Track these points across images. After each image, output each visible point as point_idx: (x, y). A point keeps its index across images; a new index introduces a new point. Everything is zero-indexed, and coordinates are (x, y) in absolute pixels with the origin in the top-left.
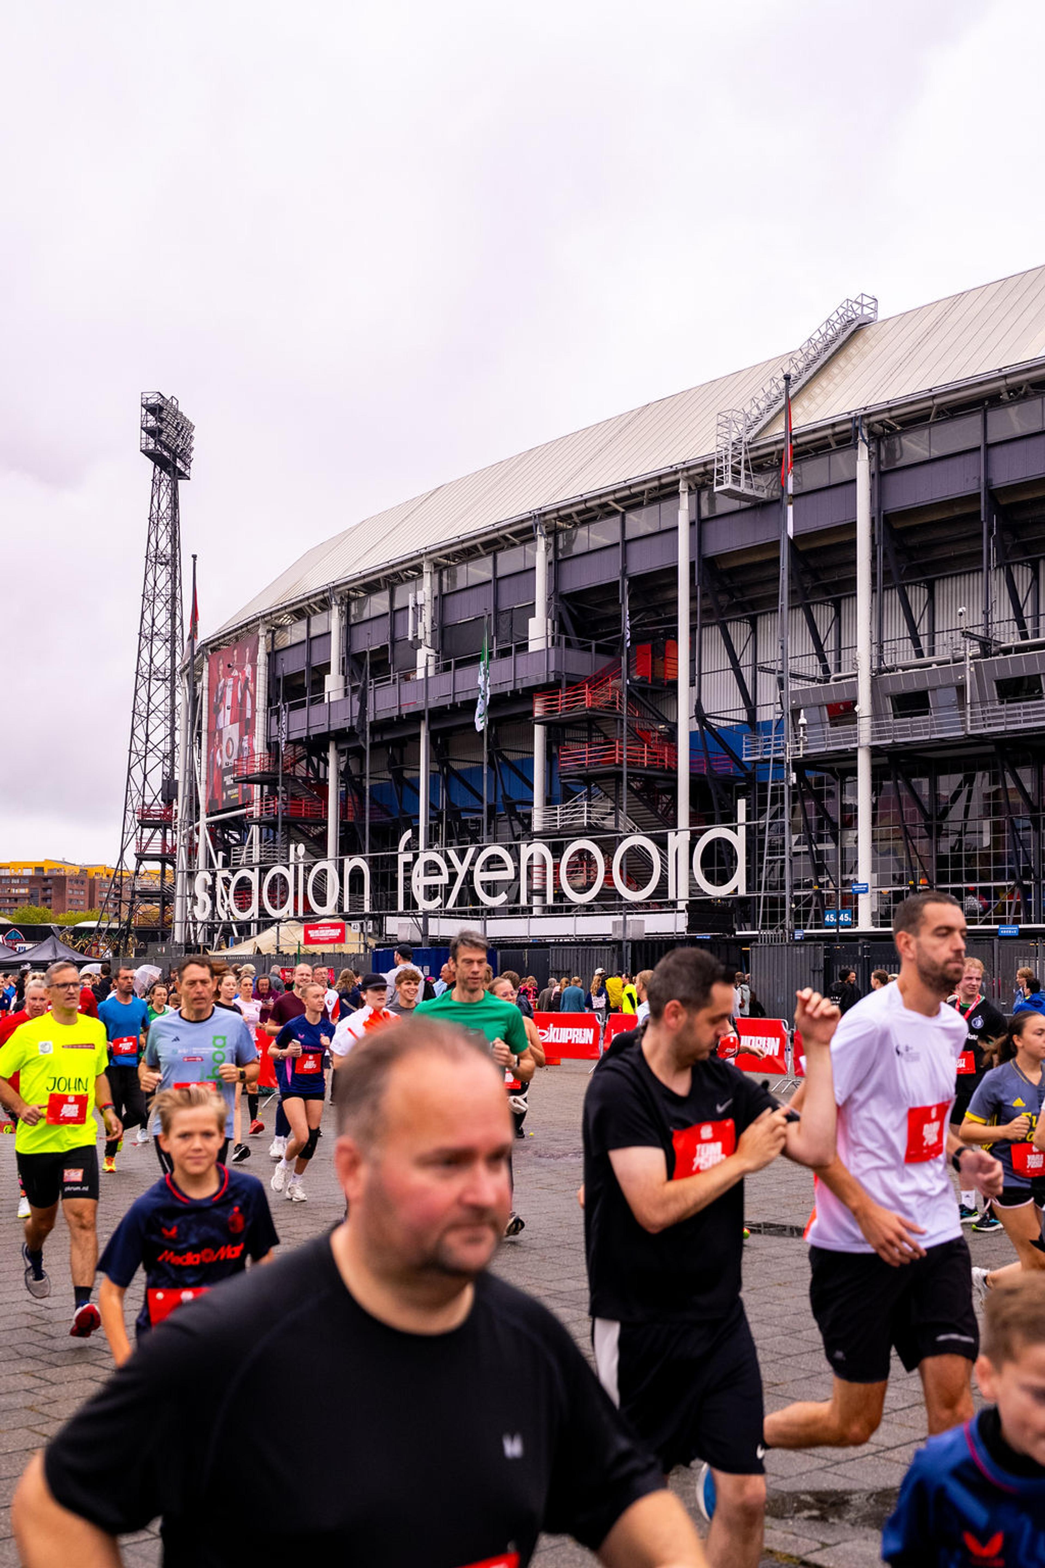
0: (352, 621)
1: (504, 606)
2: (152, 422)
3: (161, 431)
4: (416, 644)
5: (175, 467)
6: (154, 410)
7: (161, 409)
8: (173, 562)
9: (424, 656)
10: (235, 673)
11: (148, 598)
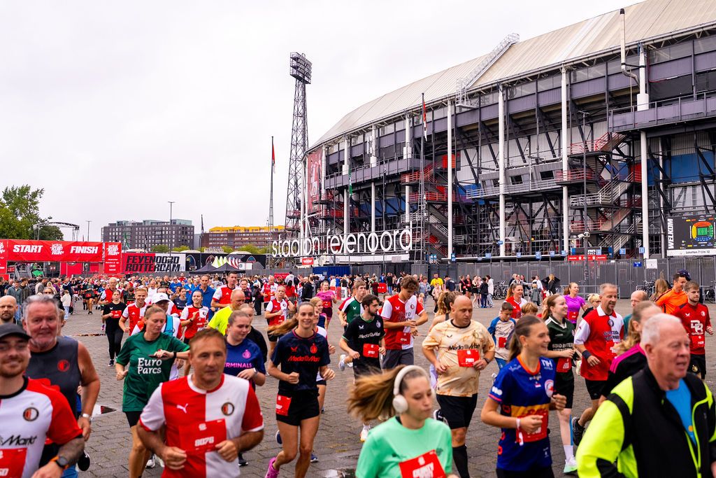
0: (352, 145)
1: (398, 142)
2: (295, 63)
3: (298, 67)
4: (370, 155)
5: (304, 80)
6: (295, 59)
7: (298, 58)
8: (304, 116)
9: (373, 160)
10: (316, 163)
11: (294, 130)
